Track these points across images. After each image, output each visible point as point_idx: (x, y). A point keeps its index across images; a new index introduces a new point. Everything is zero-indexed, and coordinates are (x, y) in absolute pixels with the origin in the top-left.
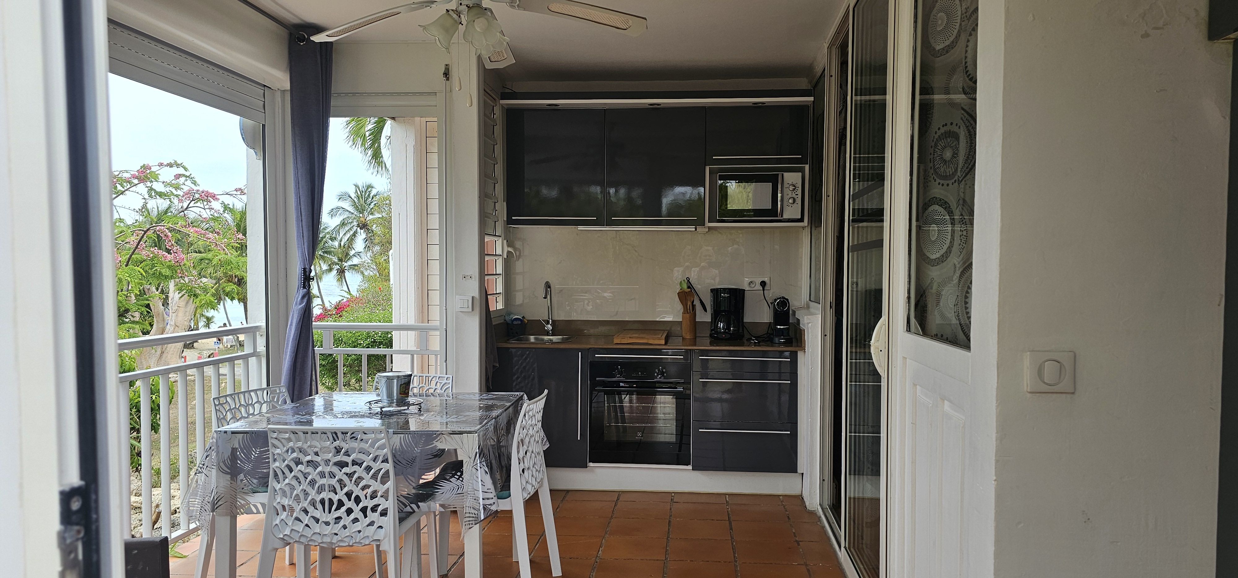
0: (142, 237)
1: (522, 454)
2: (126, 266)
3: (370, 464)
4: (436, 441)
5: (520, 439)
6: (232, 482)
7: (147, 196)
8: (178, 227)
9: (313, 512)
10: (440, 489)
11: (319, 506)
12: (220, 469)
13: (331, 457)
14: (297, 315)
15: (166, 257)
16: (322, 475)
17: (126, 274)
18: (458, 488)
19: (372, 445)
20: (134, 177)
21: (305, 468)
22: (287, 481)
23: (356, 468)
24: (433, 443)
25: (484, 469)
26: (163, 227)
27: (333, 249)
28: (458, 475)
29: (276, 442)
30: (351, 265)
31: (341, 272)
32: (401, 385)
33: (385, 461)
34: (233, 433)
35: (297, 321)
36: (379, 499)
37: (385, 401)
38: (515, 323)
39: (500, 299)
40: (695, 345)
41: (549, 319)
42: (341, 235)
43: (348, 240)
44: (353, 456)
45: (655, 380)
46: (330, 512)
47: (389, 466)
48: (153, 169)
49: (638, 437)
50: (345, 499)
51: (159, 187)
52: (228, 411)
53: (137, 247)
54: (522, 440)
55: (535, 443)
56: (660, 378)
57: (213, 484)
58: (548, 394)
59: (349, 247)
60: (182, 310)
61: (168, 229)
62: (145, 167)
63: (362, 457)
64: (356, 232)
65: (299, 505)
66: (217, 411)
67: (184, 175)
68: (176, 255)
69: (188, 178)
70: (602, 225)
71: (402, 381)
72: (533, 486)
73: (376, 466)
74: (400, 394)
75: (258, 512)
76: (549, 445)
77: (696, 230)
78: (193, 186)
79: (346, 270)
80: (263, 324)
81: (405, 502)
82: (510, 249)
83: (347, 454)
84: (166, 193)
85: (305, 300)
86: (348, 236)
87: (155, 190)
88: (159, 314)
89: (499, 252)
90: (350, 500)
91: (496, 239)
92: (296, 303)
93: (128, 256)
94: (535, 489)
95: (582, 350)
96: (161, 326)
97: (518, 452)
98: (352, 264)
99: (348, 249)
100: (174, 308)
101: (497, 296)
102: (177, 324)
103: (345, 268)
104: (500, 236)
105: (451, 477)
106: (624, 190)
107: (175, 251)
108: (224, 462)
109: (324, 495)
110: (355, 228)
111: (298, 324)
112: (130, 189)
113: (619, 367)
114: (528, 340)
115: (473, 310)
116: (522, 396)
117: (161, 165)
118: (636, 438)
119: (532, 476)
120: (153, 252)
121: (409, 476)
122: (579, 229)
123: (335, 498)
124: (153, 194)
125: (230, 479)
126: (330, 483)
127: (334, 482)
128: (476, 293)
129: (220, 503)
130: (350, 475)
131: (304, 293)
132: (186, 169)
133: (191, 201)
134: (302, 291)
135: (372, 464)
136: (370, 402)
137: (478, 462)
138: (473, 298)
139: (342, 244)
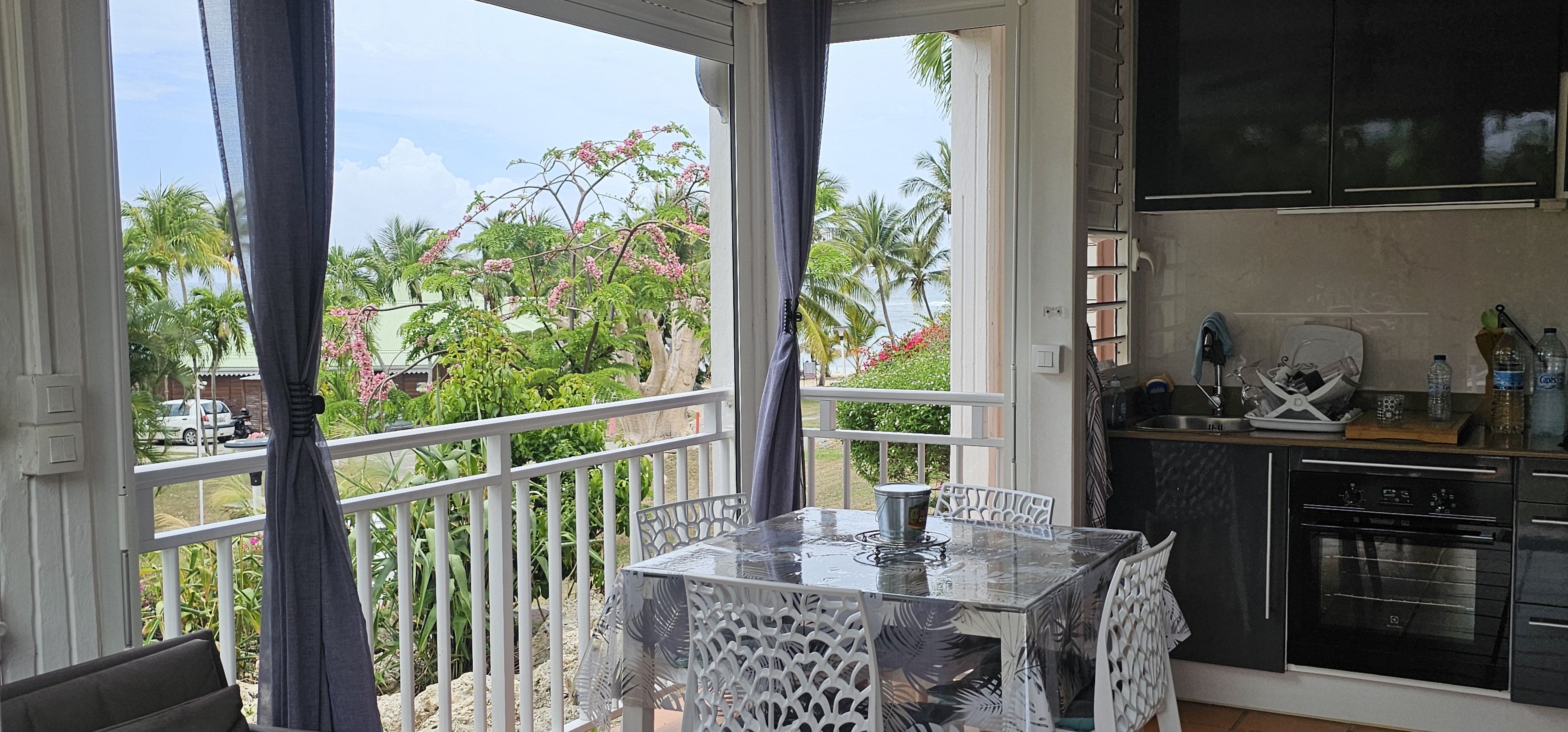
0: (629, 239)
1: (1117, 653)
2: (609, 282)
3: (837, 653)
4: (955, 620)
5: (1112, 625)
6: (645, 654)
7: (636, 179)
8: (674, 224)
9: (750, 722)
10: (963, 704)
11: (760, 715)
12: (628, 631)
13: (777, 633)
14: (775, 375)
15: (659, 269)
16: (764, 662)
17: (608, 294)
18: (994, 708)
19: (841, 620)
20: (620, 150)
21: (738, 648)
22: (713, 666)
23: (815, 656)
24: (950, 623)
25: (1034, 680)
26: (654, 225)
27: (905, 248)
28: (993, 685)
29: (698, 601)
30: (934, 273)
31: (919, 284)
32: (911, 509)
33: (862, 649)
34: (646, 575)
36: (852, 714)
37: (887, 535)
38: (1153, 391)
39: (1123, 347)
40: (1525, 448)
41: (1217, 384)
42: (919, 225)
43: (929, 233)
44: (811, 636)
45: (1432, 515)
46: (776, 727)
47: (868, 659)
48: (645, 137)
49: (1392, 624)
50: (798, 708)
51: (651, 164)
52: (659, 532)
53: (621, 256)
54: (1116, 629)
55: (1145, 634)
56: (1442, 511)
57: (619, 655)
58: (1176, 540)
59: (930, 243)
60: (688, 345)
61: (661, 227)
62: (635, 135)
63: (823, 637)
64: (941, 219)
65: (730, 707)
66: (643, 533)
67: (684, 144)
68: (672, 266)
69: (690, 148)
70: (1324, 203)
71: (913, 502)
72: (1139, 713)
73: (847, 658)
74: (910, 524)
75: (679, 709)
76: (1189, 634)
77: (1537, 205)
78: (696, 159)
79: (925, 280)
80: (731, 388)
81: (908, 719)
82: (1144, 256)
83: (804, 631)
84: (660, 171)
86: (929, 225)
87: (646, 169)
88: (658, 352)
89: (1123, 260)
90: (806, 710)
91: (1117, 237)
92: (775, 356)
93: (611, 268)
94: (1144, 718)
95: (1275, 450)
96: (661, 370)
97: (1109, 648)
98: (935, 270)
99: (929, 246)
100: (678, 343)
101: (1117, 341)
102: (682, 367)
103: (925, 278)
104: (1125, 232)
105: (982, 686)
106: (1411, 124)
107: (670, 260)
108: (634, 620)
109: (765, 696)
110: (940, 212)
111: (776, 390)
112: (615, 169)
113: (1353, 485)
114: (1175, 424)
115: (1061, 369)
116: (1137, 538)
117: (656, 129)
118: (1388, 626)
119: (1138, 694)
120: (642, 263)
121: (914, 676)
122: (1279, 212)
123: (784, 704)
124: (645, 175)
125: (642, 649)
126: (776, 677)
127: (780, 675)
128: (1068, 341)
129: (630, 685)
130: (807, 668)
131: (786, 340)
132: (687, 135)
133: (694, 183)
134: (784, 337)
135: (840, 652)
136: (863, 533)
137: (1026, 665)
138: (1062, 349)
139: (920, 239)
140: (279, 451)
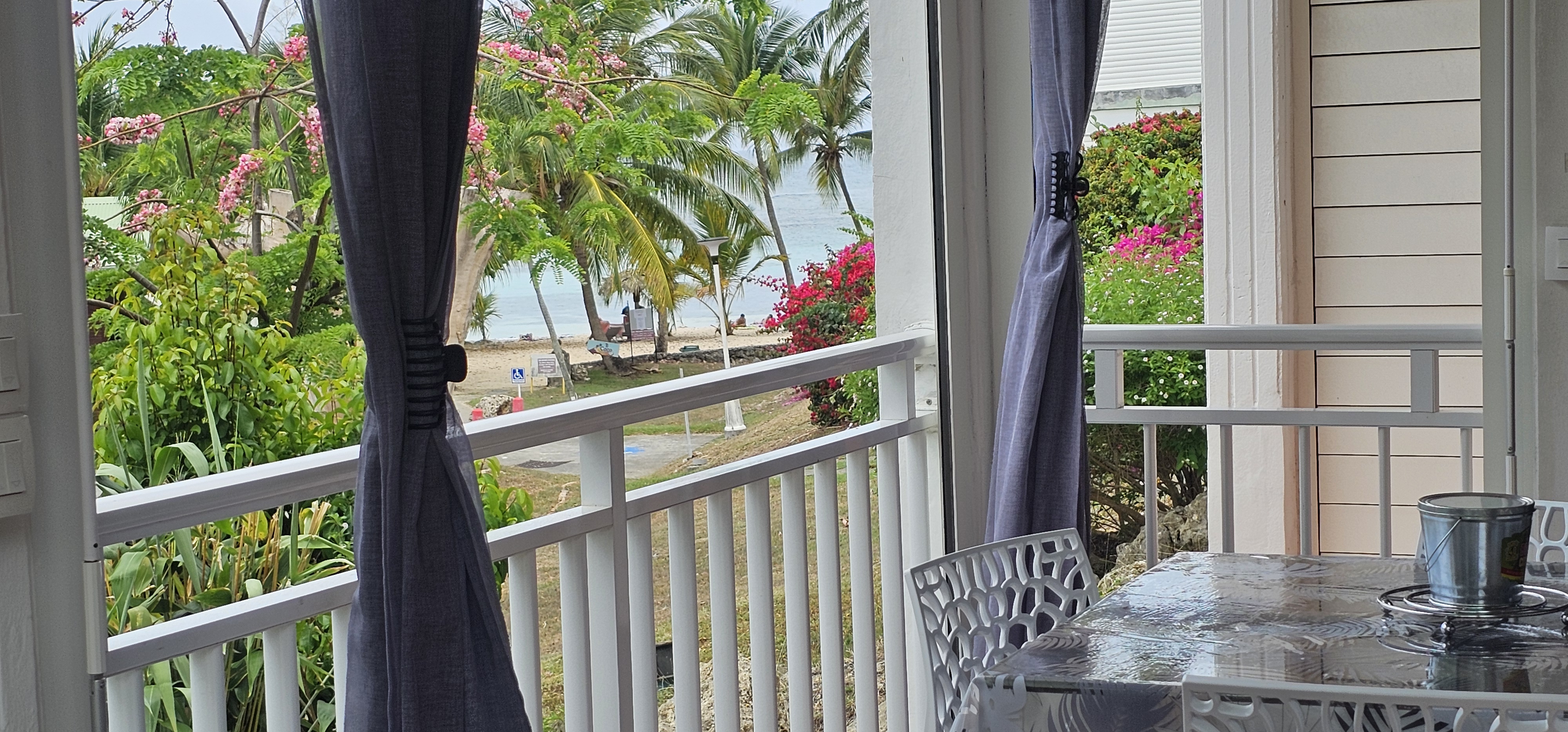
14: (1039, 301)
30: (856, 135)
31: (830, 156)
32: (1497, 539)
34: (1032, 688)
35: (1039, 321)
37: (1449, 595)
42: (828, 46)
43: (846, 60)
59: (850, 79)
74: (1504, 570)
80: (928, 331)
85: (1063, 257)
86: (847, 46)
92: (1035, 267)
98: (860, 130)
99: (848, 85)
103: (841, 144)
111: (1042, 330)
131: (1059, 233)
134: (1053, 228)
139: (831, 73)
140: (386, 458)
